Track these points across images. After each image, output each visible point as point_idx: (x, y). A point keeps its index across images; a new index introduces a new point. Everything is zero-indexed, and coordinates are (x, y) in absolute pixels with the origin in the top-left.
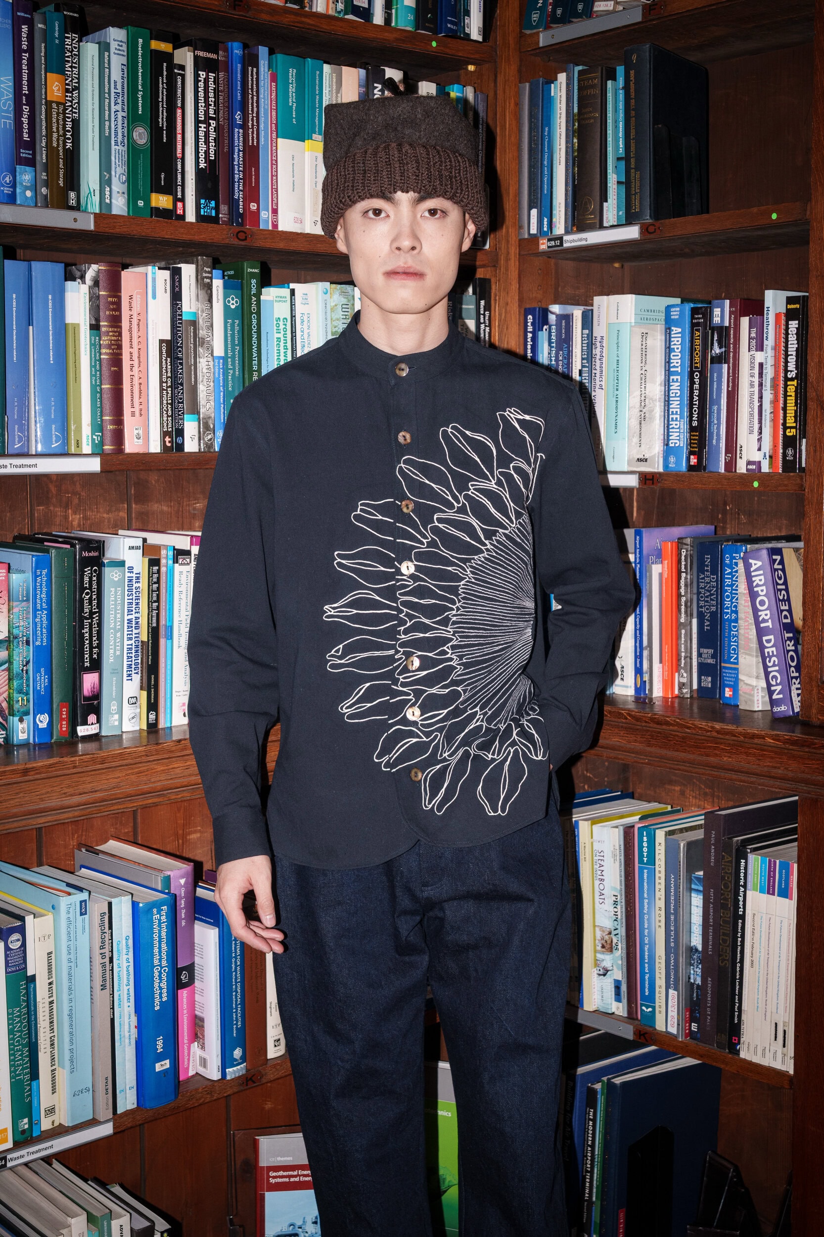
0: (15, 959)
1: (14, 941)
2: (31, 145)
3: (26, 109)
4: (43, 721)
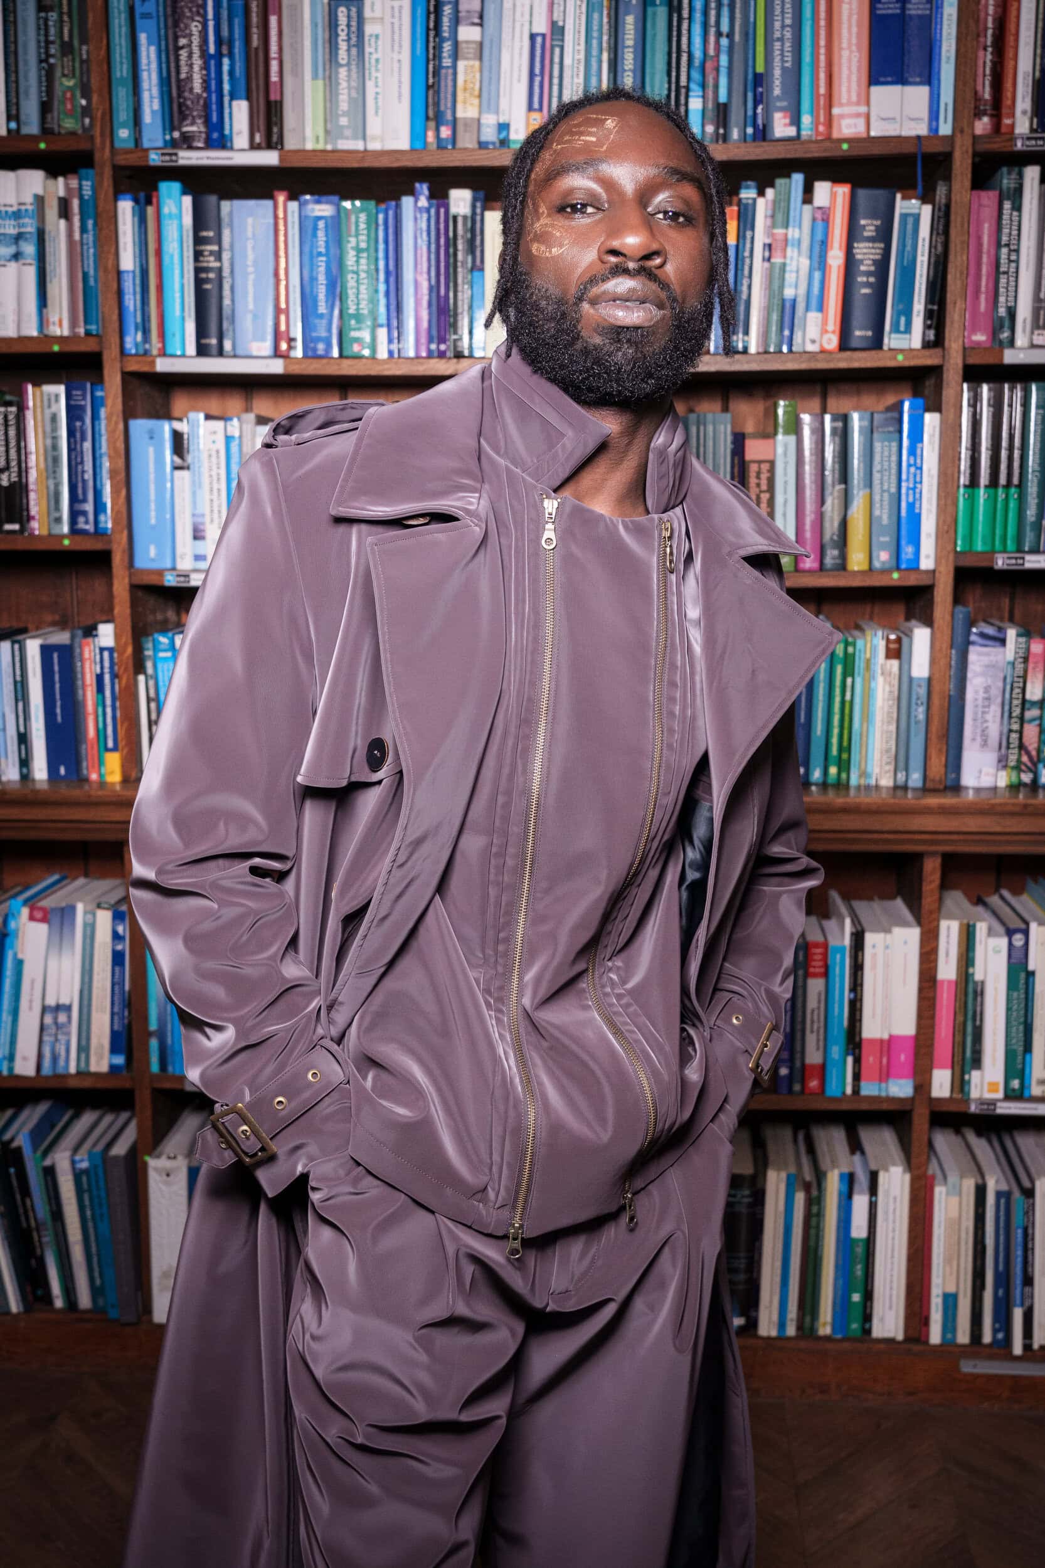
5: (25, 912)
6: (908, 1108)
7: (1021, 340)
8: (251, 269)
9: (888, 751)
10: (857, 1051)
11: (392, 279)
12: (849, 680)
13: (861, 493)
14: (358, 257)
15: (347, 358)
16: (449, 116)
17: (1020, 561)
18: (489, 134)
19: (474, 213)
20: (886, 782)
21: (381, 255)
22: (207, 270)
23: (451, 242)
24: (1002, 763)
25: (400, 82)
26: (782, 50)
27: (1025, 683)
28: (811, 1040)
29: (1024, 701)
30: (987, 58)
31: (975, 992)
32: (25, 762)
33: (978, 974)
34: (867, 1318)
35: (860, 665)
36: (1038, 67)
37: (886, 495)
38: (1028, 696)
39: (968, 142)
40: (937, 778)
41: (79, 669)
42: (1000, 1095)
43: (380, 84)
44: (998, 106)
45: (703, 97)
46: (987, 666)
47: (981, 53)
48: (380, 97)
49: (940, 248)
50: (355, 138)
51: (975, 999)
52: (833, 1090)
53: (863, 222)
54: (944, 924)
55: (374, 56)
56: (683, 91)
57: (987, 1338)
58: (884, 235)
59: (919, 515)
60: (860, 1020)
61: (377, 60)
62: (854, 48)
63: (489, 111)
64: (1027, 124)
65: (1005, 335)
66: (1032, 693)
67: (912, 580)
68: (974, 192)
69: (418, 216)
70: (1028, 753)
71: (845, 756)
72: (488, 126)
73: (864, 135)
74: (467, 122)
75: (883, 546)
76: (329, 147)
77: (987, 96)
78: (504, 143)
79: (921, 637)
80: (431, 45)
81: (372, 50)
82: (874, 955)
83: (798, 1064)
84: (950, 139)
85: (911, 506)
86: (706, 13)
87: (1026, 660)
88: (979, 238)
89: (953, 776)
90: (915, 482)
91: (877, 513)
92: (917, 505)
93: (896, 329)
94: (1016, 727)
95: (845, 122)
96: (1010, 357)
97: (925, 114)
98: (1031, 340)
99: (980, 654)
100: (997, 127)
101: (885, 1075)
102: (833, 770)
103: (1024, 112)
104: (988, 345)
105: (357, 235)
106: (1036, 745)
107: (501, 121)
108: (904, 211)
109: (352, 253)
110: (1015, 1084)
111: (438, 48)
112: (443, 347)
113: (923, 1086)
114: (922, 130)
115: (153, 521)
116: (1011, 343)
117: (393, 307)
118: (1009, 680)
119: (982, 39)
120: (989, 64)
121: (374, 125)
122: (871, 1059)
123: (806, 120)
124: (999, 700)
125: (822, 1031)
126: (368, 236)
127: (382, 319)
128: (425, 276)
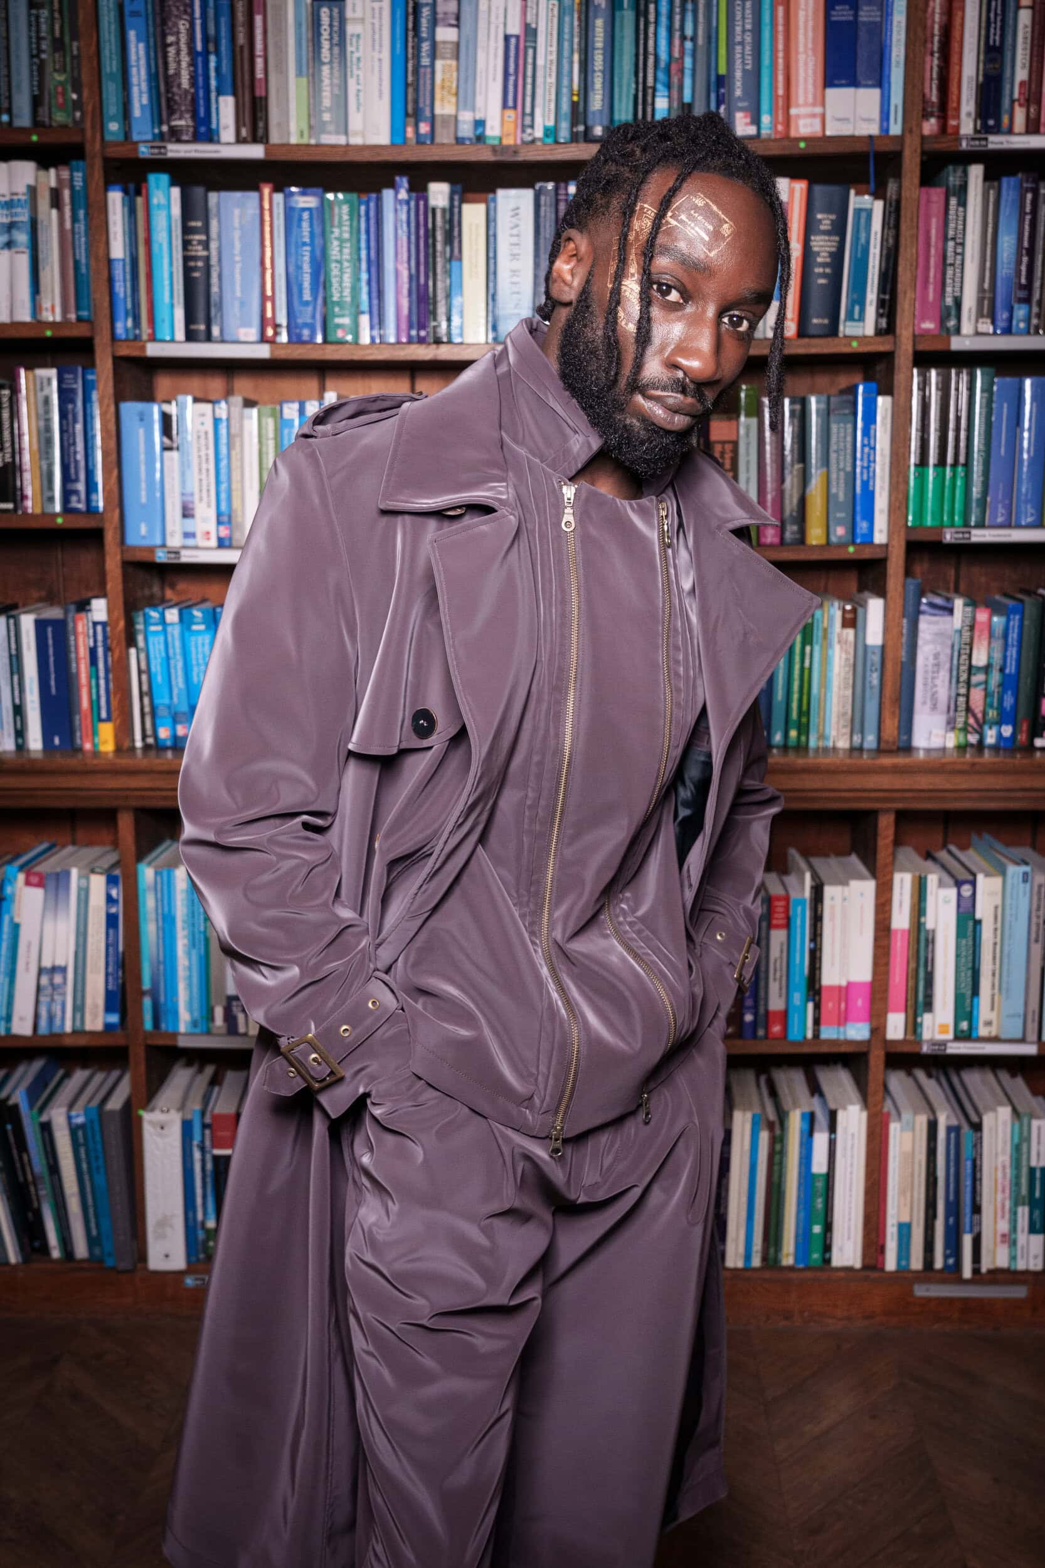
0: (966, 904)
1: (966, 890)
2: (1029, 287)
3: (1025, 259)
4: (1007, 731)
5: (21, 877)
6: (865, 1049)
7: (967, 328)
8: (237, 258)
9: (845, 714)
10: (817, 998)
11: (373, 270)
12: (808, 649)
13: (819, 472)
14: (341, 247)
15: (331, 343)
16: (428, 113)
17: (967, 536)
18: (466, 130)
19: (452, 206)
20: (843, 744)
21: (363, 244)
22: (195, 258)
23: (430, 233)
24: (951, 725)
25: (381, 79)
26: (743, 54)
27: (971, 650)
28: (774, 987)
29: (970, 666)
30: (934, 63)
31: (927, 940)
32: (20, 733)
33: (929, 922)
34: (827, 1248)
35: (818, 634)
36: (981, 73)
37: (842, 474)
38: (974, 662)
39: (917, 141)
40: (891, 739)
41: (72, 643)
42: (950, 1036)
43: (362, 81)
44: (945, 108)
45: (669, 97)
46: (936, 634)
47: (928, 58)
48: (361, 94)
49: (891, 241)
50: (337, 133)
51: (927, 946)
52: (794, 1034)
53: (819, 216)
54: (898, 877)
55: (356, 55)
56: (650, 91)
57: (939, 1264)
58: (839, 228)
59: (873, 493)
60: (820, 968)
61: (359, 59)
62: (810, 53)
63: (465, 108)
64: (971, 125)
65: (952, 323)
66: (978, 659)
67: (867, 554)
68: (924, 190)
69: (399, 207)
70: (974, 716)
71: (804, 720)
72: (465, 122)
73: (820, 134)
74: (446, 119)
75: (839, 522)
76: (313, 142)
77: (934, 99)
78: (480, 139)
79: (875, 607)
80: (410, 44)
81: (353, 49)
82: (832, 907)
83: (762, 1010)
84: (900, 139)
85: (865, 484)
86: (671, 18)
87: (972, 628)
88: (928, 232)
89: (905, 738)
90: (869, 461)
91: (834, 490)
92: (871, 483)
93: (850, 317)
94: (963, 691)
95: (801, 122)
96: (957, 344)
97: (876, 114)
98: (976, 328)
99: (930, 623)
100: (943, 128)
101: (843, 1019)
102: (793, 733)
103: (969, 114)
104: (937, 332)
105: (340, 225)
106: (981, 708)
107: (478, 118)
108: (858, 206)
109: (336, 243)
110: (964, 1025)
111: (417, 49)
112: (423, 333)
113: (878, 1030)
114: (874, 129)
115: (144, 500)
116: (958, 330)
117: (374, 294)
118: (956, 648)
119: (929, 45)
120: (935, 69)
121: (356, 121)
122: (830, 1005)
123: (766, 119)
124: (947, 666)
125: (784, 978)
126: (351, 226)
127: (365, 306)
128: (406, 265)
